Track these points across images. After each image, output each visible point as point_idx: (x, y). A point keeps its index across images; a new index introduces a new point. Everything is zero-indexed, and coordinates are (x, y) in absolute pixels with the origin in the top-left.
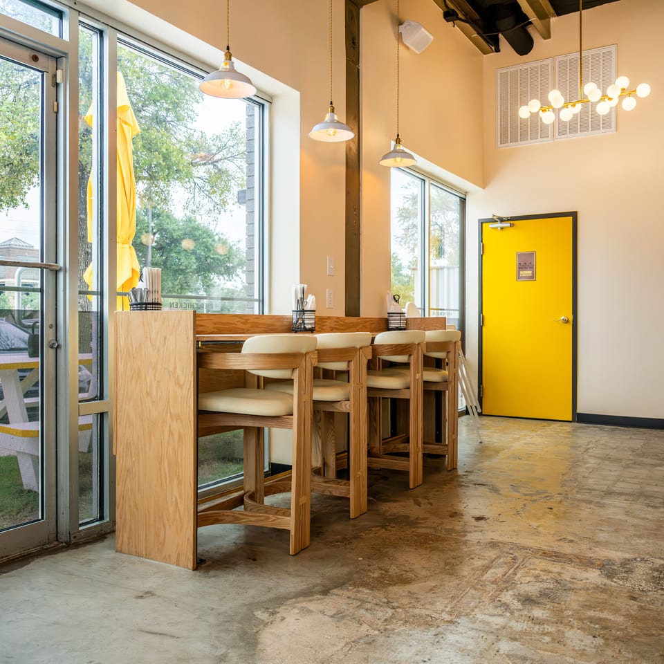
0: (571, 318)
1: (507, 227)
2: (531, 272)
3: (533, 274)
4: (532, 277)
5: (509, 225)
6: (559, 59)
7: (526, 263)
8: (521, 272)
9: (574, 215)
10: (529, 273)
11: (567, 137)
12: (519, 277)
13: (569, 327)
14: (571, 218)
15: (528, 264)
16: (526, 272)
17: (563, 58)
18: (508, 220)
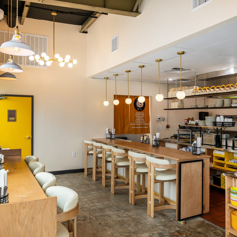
0: (31, 137)
1: (5, 99)
2: (14, 118)
3: (15, 119)
4: (15, 120)
5: (5, 98)
6: (26, 35)
7: (12, 115)
8: (10, 118)
9: (32, 97)
10: (13, 119)
11: (30, 66)
12: (9, 120)
13: (30, 140)
14: (31, 98)
15: (13, 115)
16: (12, 118)
17: (28, 35)
18: (4, 96)
